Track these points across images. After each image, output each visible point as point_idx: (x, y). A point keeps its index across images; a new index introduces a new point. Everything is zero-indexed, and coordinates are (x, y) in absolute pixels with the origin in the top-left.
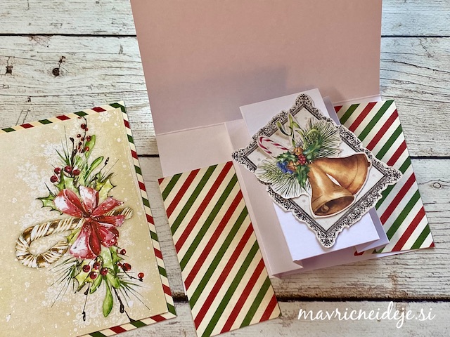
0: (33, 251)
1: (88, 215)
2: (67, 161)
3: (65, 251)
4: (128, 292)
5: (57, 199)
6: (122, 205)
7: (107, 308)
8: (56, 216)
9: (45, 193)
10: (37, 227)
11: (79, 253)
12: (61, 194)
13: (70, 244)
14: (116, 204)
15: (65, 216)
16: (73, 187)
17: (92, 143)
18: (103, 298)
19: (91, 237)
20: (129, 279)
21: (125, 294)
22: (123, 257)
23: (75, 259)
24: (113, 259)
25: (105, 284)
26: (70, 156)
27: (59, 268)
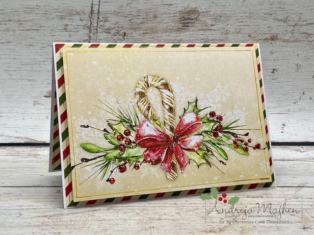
0: (150, 89)
1: (176, 140)
2: (227, 128)
3: (146, 117)
4: (99, 167)
5: (194, 116)
6: (180, 172)
7: (88, 147)
8: (179, 112)
9: (201, 105)
10: (172, 95)
11: (143, 128)
12: (198, 119)
13: (152, 121)
14: (182, 166)
15: (178, 120)
16: (203, 130)
17: (242, 151)
18: (97, 145)
19: (155, 140)
20: (111, 169)
21: (97, 164)
22: (132, 166)
23: (138, 124)
24: (132, 157)
25: (110, 148)
26: (231, 131)
27: (132, 110)
